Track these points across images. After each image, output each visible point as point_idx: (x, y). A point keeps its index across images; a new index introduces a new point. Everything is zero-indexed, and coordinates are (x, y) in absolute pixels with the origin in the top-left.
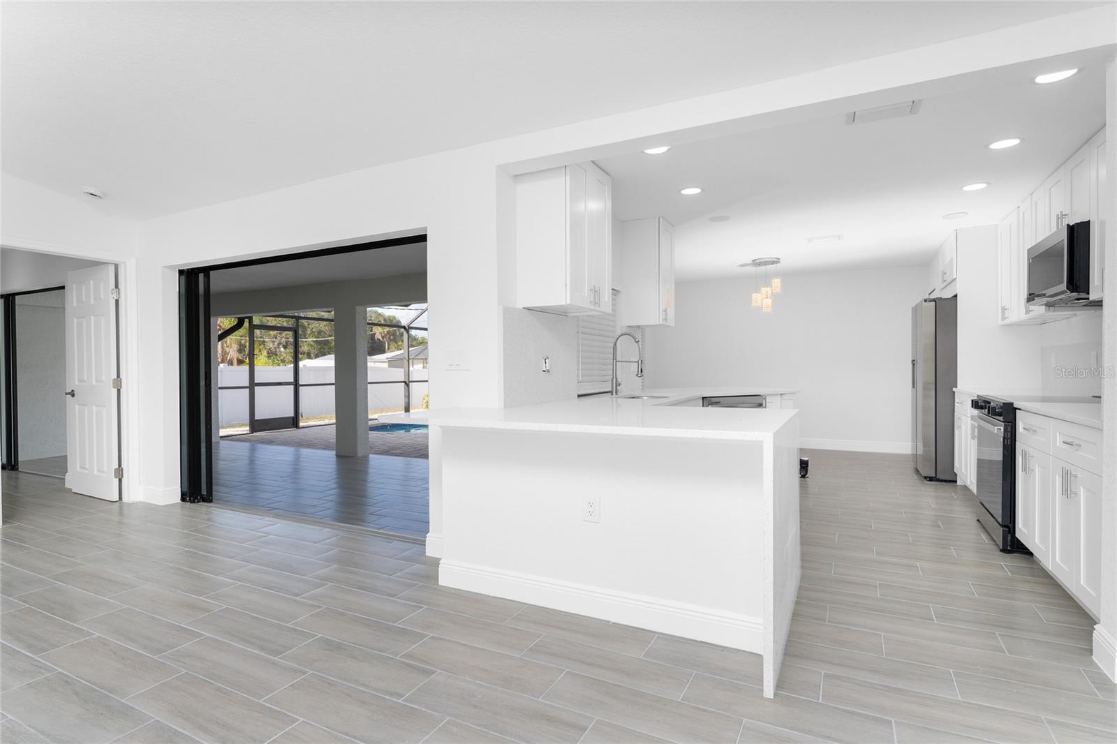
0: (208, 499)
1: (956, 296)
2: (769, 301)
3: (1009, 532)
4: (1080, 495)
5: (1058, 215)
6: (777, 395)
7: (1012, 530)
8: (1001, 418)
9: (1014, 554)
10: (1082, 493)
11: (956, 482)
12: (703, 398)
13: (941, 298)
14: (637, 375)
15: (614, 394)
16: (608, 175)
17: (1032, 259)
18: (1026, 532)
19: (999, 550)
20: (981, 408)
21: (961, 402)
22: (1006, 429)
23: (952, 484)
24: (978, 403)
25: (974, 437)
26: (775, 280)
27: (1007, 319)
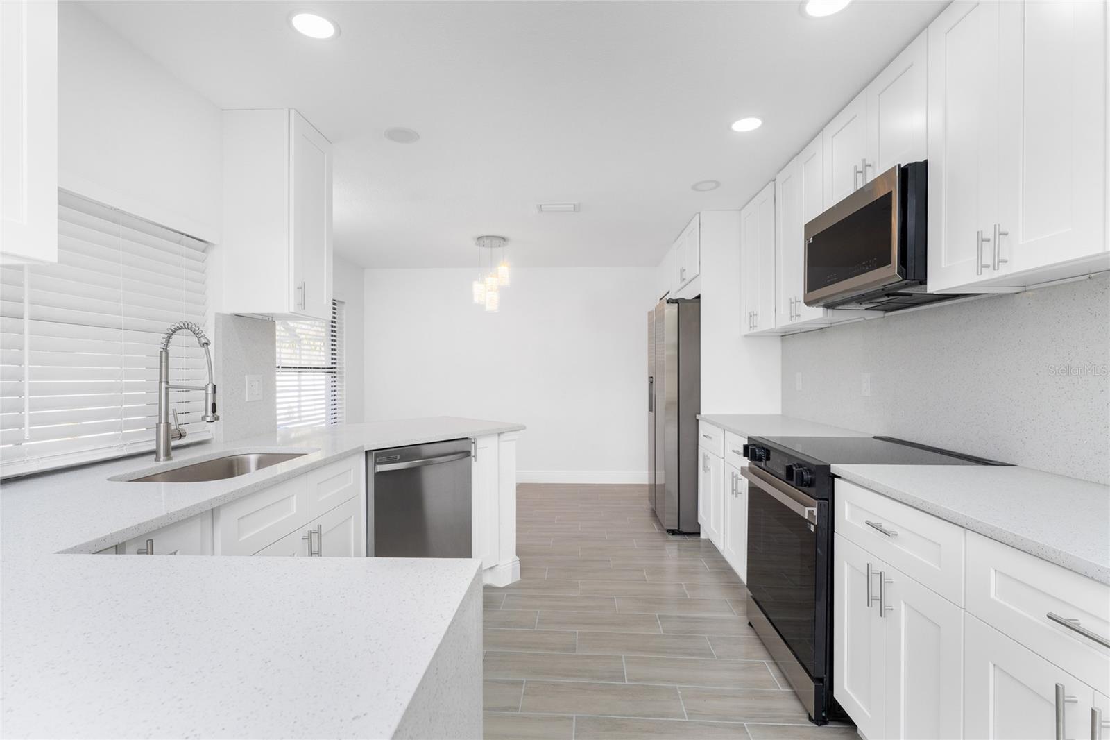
1: (698, 297)
2: (494, 295)
5: (856, 167)
6: (495, 434)
8: (810, 491)
9: (831, 726)
11: (699, 533)
12: (366, 452)
13: (684, 299)
15: (162, 457)
17: (813, 237)
19: (807, 715)
20: (760, 459)
21: (710, 435)
22: (821, 512)
23: (694, 538)
24: (756, 451)
25: (735, 491)
26: (502, 268)
27: (755, 328)
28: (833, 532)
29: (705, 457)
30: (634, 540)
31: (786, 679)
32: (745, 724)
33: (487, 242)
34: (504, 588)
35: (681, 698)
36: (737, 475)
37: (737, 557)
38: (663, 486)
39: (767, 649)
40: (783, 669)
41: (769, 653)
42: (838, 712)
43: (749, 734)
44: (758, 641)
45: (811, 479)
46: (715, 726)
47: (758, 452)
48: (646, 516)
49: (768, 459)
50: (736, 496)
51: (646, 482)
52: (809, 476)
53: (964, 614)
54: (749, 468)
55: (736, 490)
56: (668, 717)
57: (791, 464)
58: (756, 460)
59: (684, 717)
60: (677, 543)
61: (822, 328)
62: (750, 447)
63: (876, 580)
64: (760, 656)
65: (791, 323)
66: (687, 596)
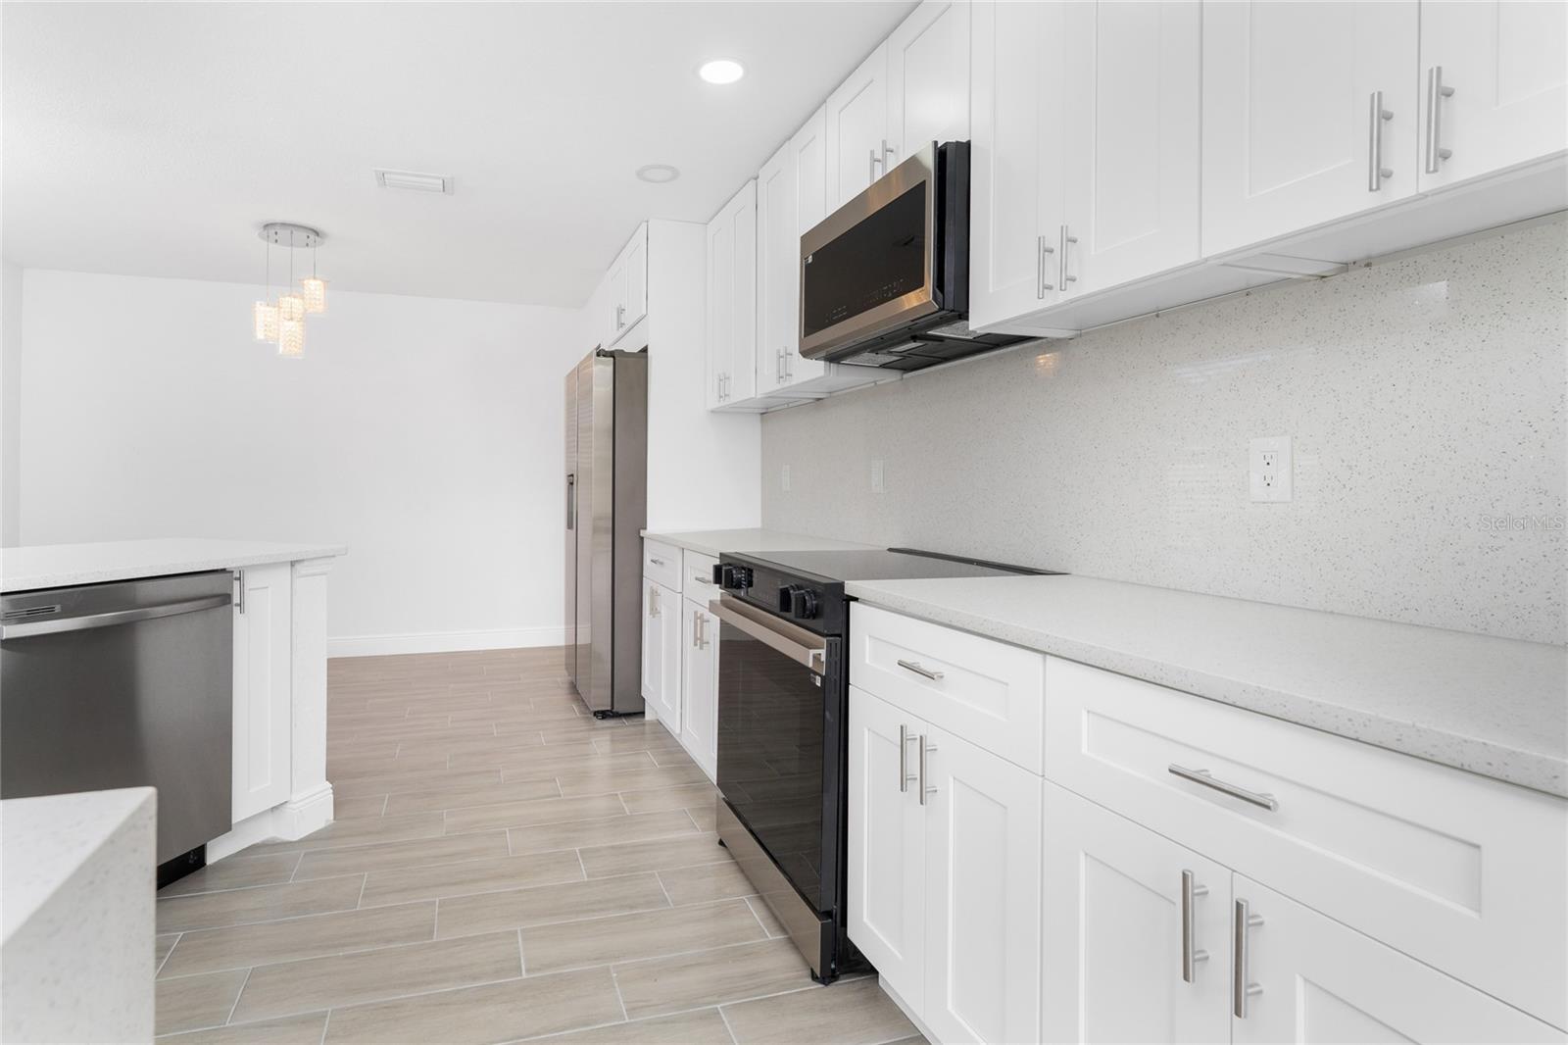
1: (645, 350)
2: (294, 328)
3: (834, 927)
5: (874, 152)
11: (643, 713)
13: (623, 351)
17: (813, 255)
19: (809, 972)
20: (738, 586)
21: (661, 560)
22: (831, 655)
23: (636, 721)
24: (733, 574)
25: (700, 641)
26: (312, 282)
27: (727, 398)
28: (847, 684)
29: (654, 593)
30: (541, 733)
31: (776, 918)
32: (719, 1006)
33: (284, 233)
34: (301, 841)
35: (616, 985)
36: (702, 615)
37: (702, 743)
38: (589, 646)
39: (747, 878)
40: (772, 905)
41: (751, 883)
42: (852, 958)
43: (726, 1022)
44: (734, 868)
45: (817, 605)
46: (672, 1022)
47: (736, 575)
48: (561, 695)
49: (750, 584)
50: (701, 648)
51: (562, 642)
52: (814, 602)
53: (1043, 784)
54: (722, 601)
55: (701, 639)
56: (597, 1023)
57: (787, 586)
58: (732, 587)
59: (622, 1017)
60: (609, 731)
61: (819, 399)
62: (724, 568)
63: (913, 750)
64: (736, 891)
65: (779, 387)
66: (625, 812)
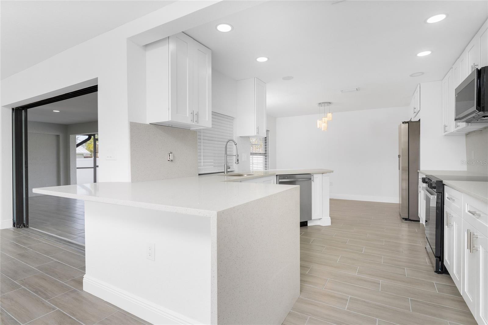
0: (26, 226)
1: (420, 120)
2: (325, 124)
3: (440, 260)
4: (479, 251)
5: (472, 66)
6: (321, 173)
7: (442, 259)
8: (435, 190)
9: (443, 275)
10: (481, 250)
11: (419, 221)
12: (277, 175)
13: (412, 121)
14: (235, 163)
15: (226, 173)
16: (209, 49)
17: (458, 94)
18: (449, 264)
20: (427, 183)
22: (438, 197)
23: (417, 223)
26: (329, 114)
27: (447, 132)
28: (444, 205)
29: (420, 187)
31: (431, 262)
33: (323, 105)
34: (324, 226)
41: (429, 256)
44: (426, 252)
